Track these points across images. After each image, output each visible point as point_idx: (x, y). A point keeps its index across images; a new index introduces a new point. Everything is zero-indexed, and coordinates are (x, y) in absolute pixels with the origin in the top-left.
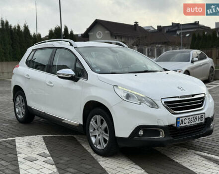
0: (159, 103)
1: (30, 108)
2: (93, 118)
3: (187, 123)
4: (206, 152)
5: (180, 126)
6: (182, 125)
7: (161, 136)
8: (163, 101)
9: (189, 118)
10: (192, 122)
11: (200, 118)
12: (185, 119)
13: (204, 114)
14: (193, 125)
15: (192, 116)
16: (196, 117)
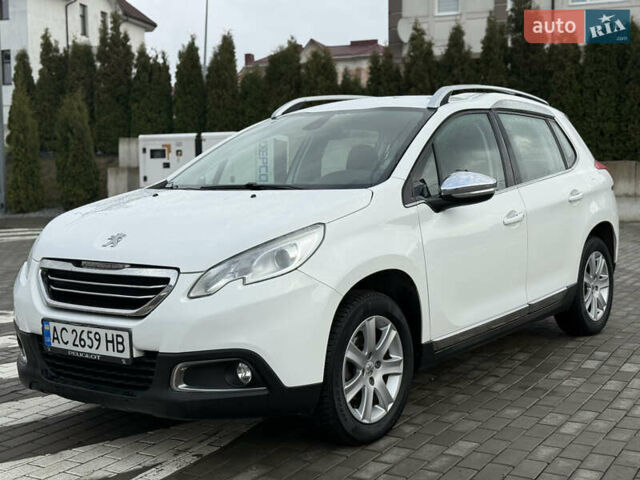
3: (69, 343)
9: (74, 331)
10: (83, 346)
11: (112, 342)
12: (64, 329)
13: (127, 334)
14: (87, 356)
15: (83, 328)
16: (96, 333)
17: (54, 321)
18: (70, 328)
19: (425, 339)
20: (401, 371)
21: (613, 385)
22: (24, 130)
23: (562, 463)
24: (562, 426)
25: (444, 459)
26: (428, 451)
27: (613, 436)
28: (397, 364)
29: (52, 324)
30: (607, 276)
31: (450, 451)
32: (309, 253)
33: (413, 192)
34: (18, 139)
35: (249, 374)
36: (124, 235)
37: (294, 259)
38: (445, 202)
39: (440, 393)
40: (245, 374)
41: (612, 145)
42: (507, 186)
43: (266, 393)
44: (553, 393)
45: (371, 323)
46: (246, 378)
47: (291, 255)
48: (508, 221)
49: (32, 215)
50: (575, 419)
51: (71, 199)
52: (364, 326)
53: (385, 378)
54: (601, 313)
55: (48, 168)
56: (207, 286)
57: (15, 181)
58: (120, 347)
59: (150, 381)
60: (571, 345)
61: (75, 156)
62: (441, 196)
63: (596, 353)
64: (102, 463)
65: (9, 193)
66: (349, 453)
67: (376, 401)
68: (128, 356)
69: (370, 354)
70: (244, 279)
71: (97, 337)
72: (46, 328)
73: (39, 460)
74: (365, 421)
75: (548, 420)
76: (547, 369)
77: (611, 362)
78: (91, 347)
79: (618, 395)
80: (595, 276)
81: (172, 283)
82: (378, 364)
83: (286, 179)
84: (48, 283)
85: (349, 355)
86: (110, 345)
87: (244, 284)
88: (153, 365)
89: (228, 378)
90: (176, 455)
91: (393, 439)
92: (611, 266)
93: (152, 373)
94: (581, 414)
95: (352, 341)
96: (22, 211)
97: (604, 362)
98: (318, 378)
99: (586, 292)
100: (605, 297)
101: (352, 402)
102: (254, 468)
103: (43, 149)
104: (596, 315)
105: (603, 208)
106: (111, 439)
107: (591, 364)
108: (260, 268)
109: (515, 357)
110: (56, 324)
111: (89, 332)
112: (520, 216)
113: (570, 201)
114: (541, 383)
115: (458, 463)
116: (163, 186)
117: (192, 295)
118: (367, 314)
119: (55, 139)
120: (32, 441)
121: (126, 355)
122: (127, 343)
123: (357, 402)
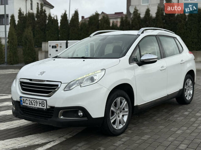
3: (28, 104)
5: (23, 104)
9: (29, 100)
10: (32, 105)
11: (41, 104)
12: (26, 99)
13: (45, 101)
14: (33, 108)
15: (32, 99)
16: (36, 101)
17: (23, 97)
18: (28, 99)
19: (135, 104)
20: (128, 114)
21: (193, 119)
22: (13, 39)
23: (176, 142)
24: (176, 131)
25: (140, 140)
26: (136, 138)
27: (191, 135)
28: (127, 112)
29: (23, 98)
30: (192, 86)
31: (142, 138)
32: (101, 78)
33: (132, 60)
34: (11, 42)
35: (82, 114)
36: (45, 72)
37: (96, 79)
38: (142, 63)
39: (140, 121)
40: (81, 114)
41: (196, 46)
42: (161, 58)
43: (87, 119)
44: (174, 121)
45: (119, 99)
46: (81, 115)
47: (95, 78)
48: (161, 69)
49: (15, 65)
50: (181, 129)
51: (27, 61)
52: (117, 100)
53: (123, 116)
54: (190, 98)
55: (20, 51)
56: (70, 87)
57: (10, 55)
58: (43, 105)
59: (52, 115)
60: (181, 107)
61: (28, 47)
62: (141, 61)
63: (188, 110)
64: (37, 140)
65: (8, 58)
66: (112, 138)
67: (120, 123)
68: (46, 108)
69: (118, 109)
70: (81, 85)
71: (36, 102)
72: (21, 99)
73: (19, 139)
74: (117, 129)
75: (172, 130)
76: (173, 114)
77: (193, 112)
78: (34, 105)
79: (194, 122)
80: (188, 86)
81: (59, 86)
82: (121, 112)
83: (94, 56)
84: (22, 86)
85: (112, 109)
86: (40, 104)
87: (81, 87)
88: (53, 111)
89: (75, 115)
90: (59, 138)
91: (125, 134)
92: (193, 83)
93: (53, 113)
94: (183, 128)
95: (113, 105)
96: (12, 64)
97: (190, 112)
98: (103, 115)
99: (185, 91)
100: (191, 93)
101: (113, 123)
102: (83, 142)
103: (18, 45)
104: (188, 98)
105: (191, 66)
106: (40, 133)
107: (186, 113)
108: (86, 82)
109: (163, 111)
110: (24, 98)
111: (34, 101)
112: (165, 67)
113: (181, 63)
114: (171, 118)
115: (145, 141)
116: (56, 57)
117: (65, 90)
118: (118, 96)
119: (22, 42)
120: (16, 133)
121: (45, 108)
122: (45, 104)
123: (114, 123)
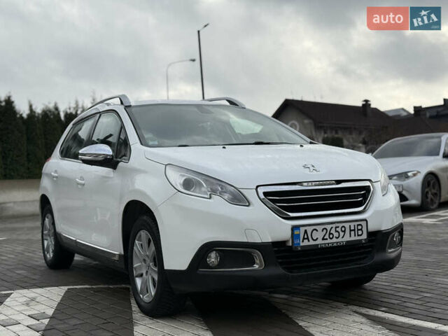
0: (251, 195)
1: (60, 235)
2: (137, 237)
3: (318, 239)
4: (384, 309)
5: (302, 244)
6: (306, 243)
7: (256, 266)
8: (261, 191)
9: (324, 229)
10: (332, 238)
11: (354, 230)
12: (314, 230)
14: (335, 245)
15: (331, 226)
17: (305, 226)
18: (320, 228)
29: (303, 229)
68: (366, 237)
71: (343, 229)
72: (296, 233)
78: (338, 238)
81: (372, 188)
110: (307, 228)
111: (336, 227)
122: (365, 228)
